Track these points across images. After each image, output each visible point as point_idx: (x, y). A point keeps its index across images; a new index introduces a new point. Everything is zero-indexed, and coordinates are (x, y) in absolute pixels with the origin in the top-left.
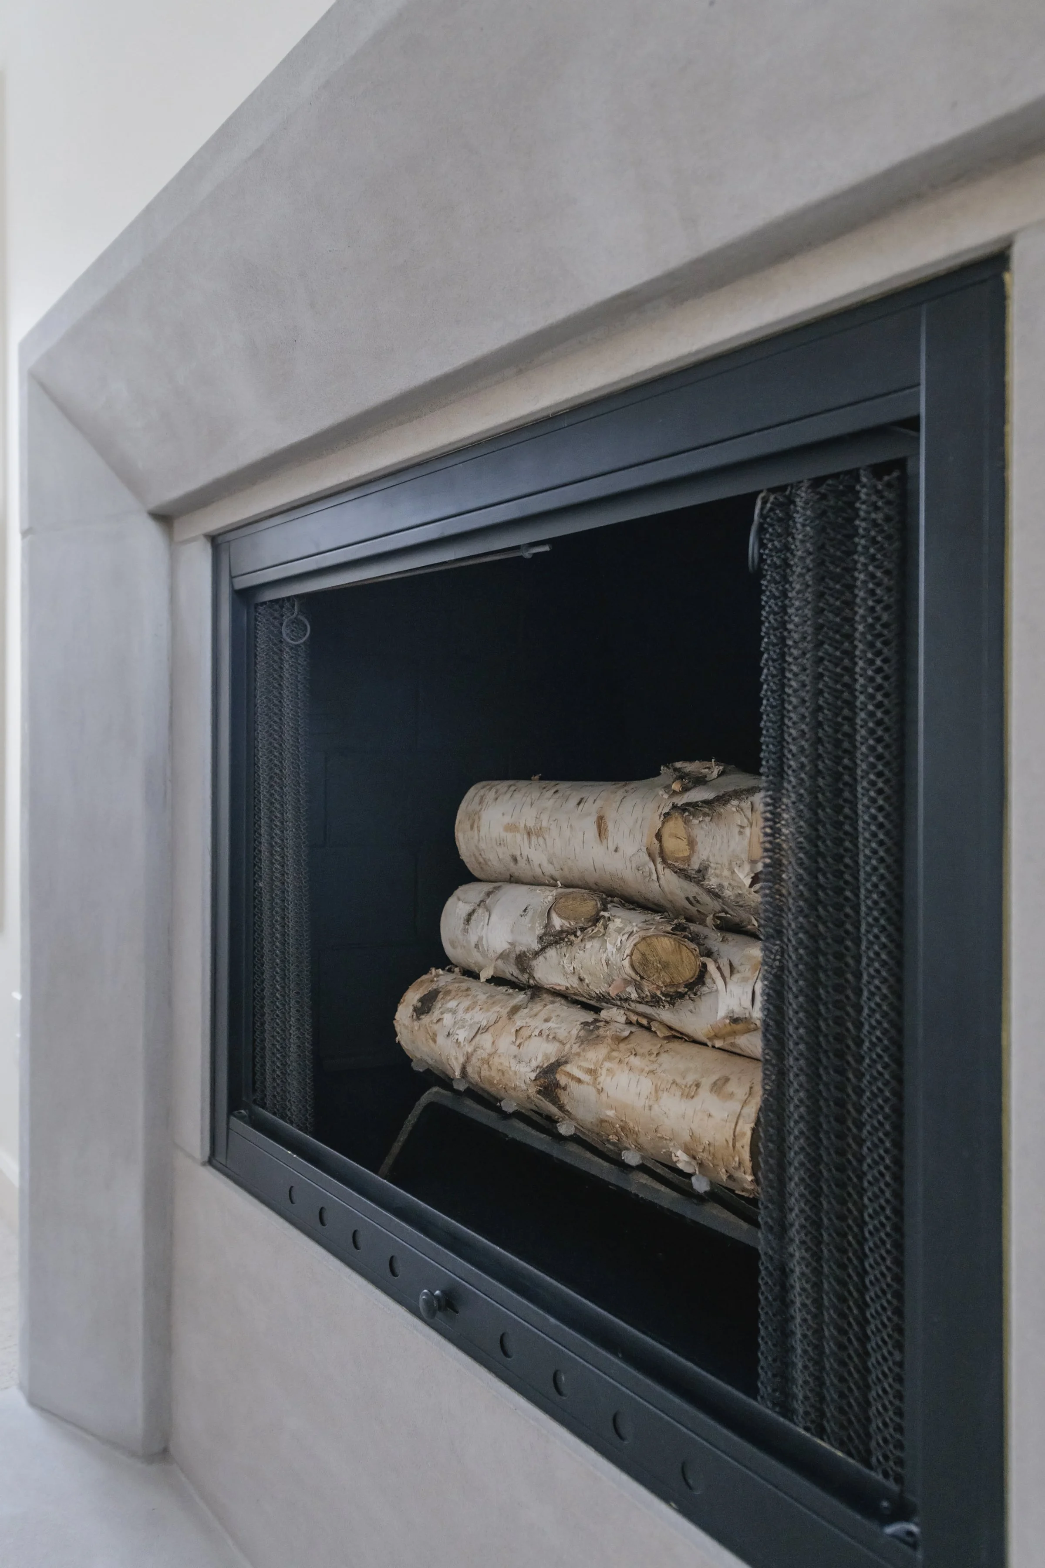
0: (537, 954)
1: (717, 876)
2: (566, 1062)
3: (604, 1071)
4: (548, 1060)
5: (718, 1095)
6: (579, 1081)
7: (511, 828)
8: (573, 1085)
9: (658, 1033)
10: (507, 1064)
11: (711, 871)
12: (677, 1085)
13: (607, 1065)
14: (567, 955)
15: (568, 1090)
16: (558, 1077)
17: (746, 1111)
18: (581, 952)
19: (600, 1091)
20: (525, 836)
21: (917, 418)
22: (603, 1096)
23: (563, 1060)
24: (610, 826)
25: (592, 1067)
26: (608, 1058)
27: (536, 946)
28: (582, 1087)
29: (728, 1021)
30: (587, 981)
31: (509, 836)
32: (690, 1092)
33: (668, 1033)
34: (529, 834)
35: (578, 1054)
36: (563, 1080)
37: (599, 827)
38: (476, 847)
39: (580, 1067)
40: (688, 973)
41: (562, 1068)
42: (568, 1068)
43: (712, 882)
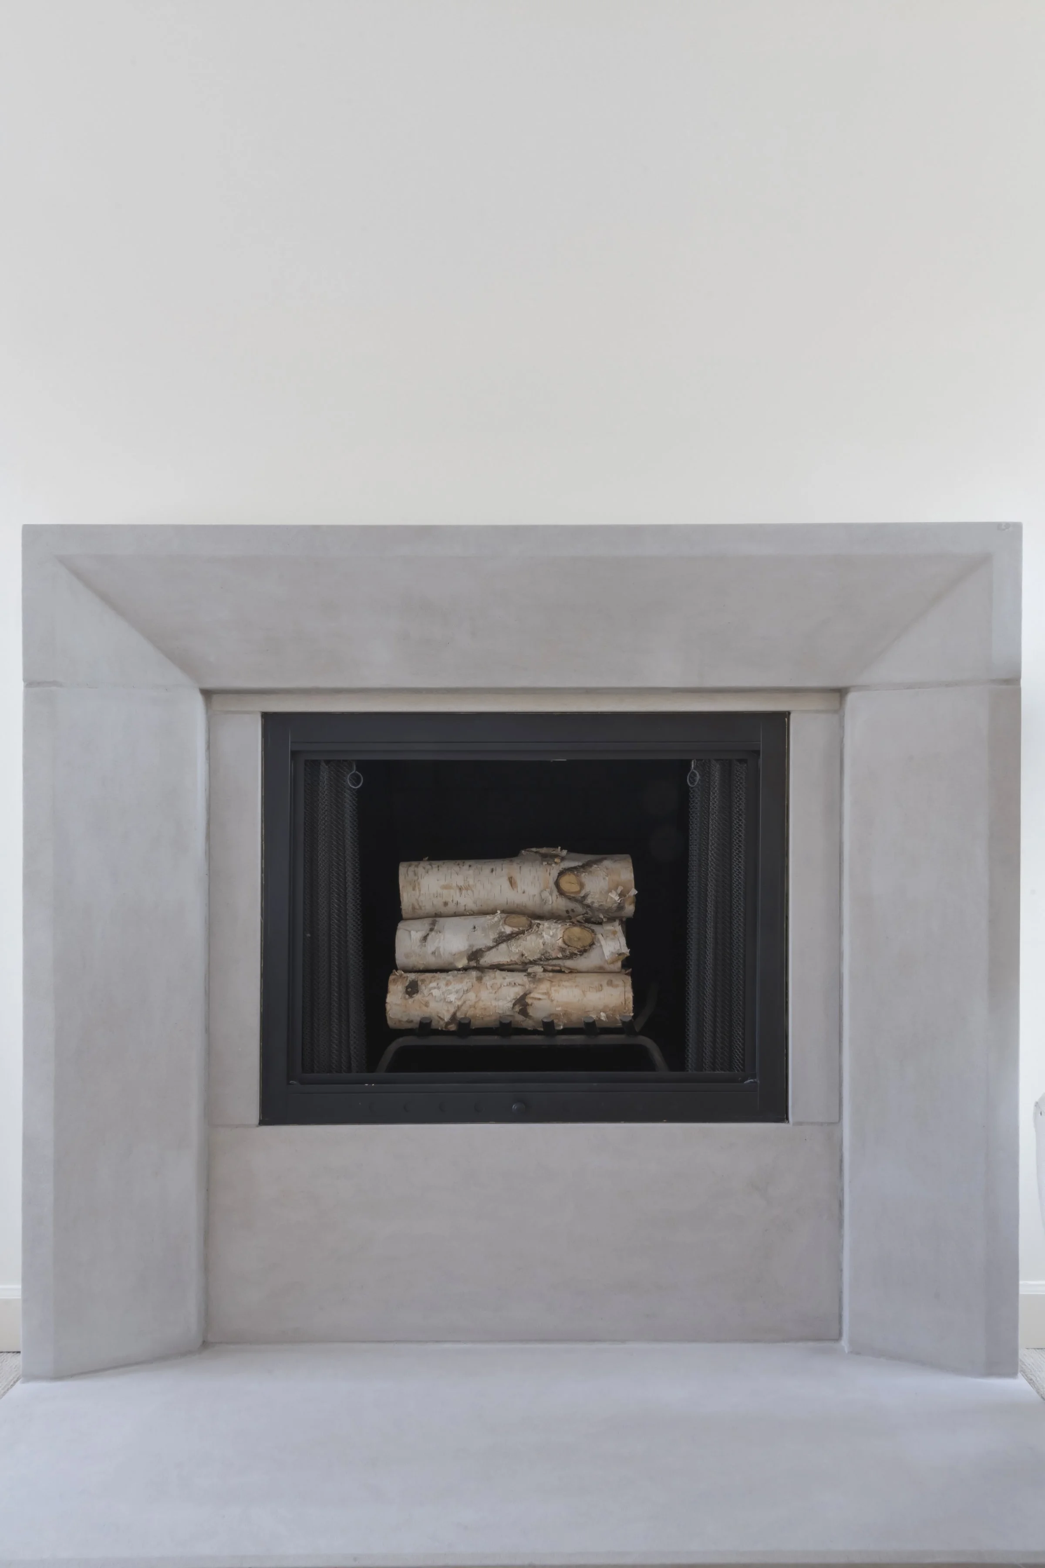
0: (490, 948)
1: (592, 898)
2: (530, 993)
3: (553, 991)
4: (519, 994)
5: (612, 986)
6: (540, 999)
7: (446, 887)
8: (536, 1002)
9: (566, 971)
10: (490, 1003)
11: (590, 896)
12: (592, 988)
13: (553, 989)
14: (514, 945)
15: (533, 1005)
16: (527, 1001)
17: (626, 989)
18: (524, 942)
19: (552, 1001)
20: (458, 891)
21: (759, 751)
22: (555, 1003)
23: (528, 992)
24: (518, 882)
25: (546, 991)
26: (551, 986)
27: (491, 944)
28: (541, 1002)
29: (617, 955)
30: (526, 955)
31: (445, 892)
32: (600, 988)
33: (569, 971)
34: (460, 889)
35: (536, 988)
36: (529, 1001)
37: (511, 882)
38: (417, 900)
39: (539, 993)
40: (589, 941)
41: (528, 996)
42: (532, 995)
43: (589, 901)
